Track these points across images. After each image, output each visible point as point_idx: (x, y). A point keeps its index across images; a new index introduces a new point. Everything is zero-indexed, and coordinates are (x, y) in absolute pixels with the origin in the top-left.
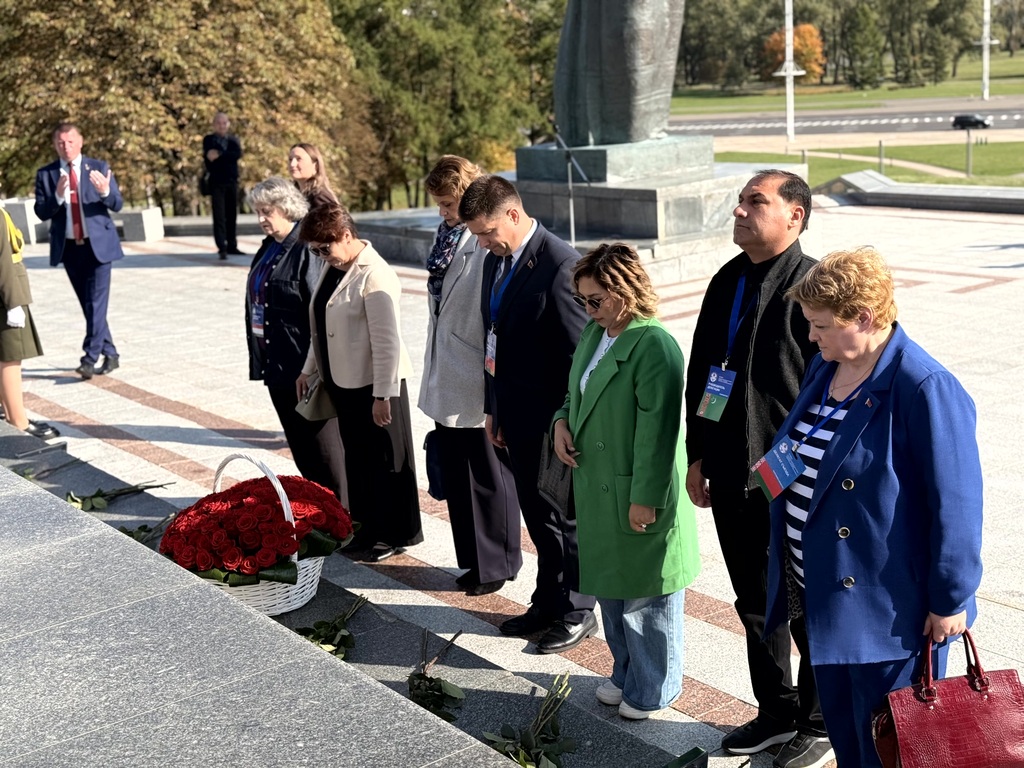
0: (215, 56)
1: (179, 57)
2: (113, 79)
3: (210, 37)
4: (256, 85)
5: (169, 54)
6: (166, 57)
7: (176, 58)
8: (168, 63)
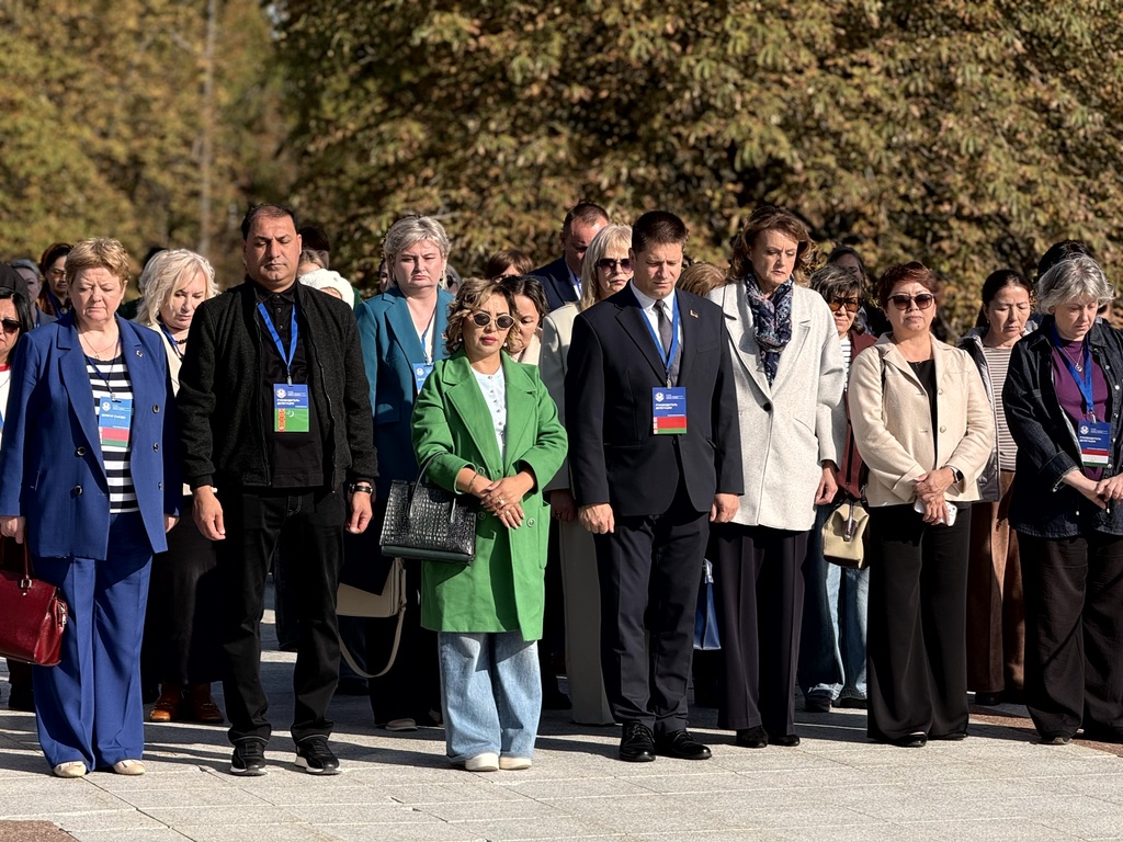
0: (881, 143)
1: (783, 139)
2: (612, 187)
3: (873, 92)
4: (980, 222)
5: (757, 129)
6: (748, 138)
7: (775, 142)
8: (752, 153)
